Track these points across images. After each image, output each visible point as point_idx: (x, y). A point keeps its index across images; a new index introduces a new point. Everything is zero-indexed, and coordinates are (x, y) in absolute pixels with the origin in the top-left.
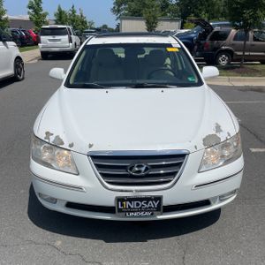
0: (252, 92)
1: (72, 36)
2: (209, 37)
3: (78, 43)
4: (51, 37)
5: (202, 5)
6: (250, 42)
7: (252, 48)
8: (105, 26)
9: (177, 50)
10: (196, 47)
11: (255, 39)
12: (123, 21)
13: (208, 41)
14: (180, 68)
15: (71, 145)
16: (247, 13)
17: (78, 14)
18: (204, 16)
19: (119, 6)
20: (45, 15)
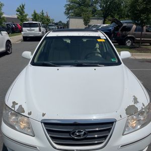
0: (147, 63)
1: (41, 28)
2: (120, 29)
3: (45, 32)
4: (29, 29)
5: (115, 10)
6: (144, 32)
7: (146, 36)
8: (60, 22)
9: (104, 41)
10: (113, 35)
11: (147, 31)
12: (71, 19)
13: (119, 31)
14: (105, 51)
15: (30, 114)
16: (143, 16)
17: (45, 15)
18: (117, 17)
19: (69, 11)
20: (26, 16)
